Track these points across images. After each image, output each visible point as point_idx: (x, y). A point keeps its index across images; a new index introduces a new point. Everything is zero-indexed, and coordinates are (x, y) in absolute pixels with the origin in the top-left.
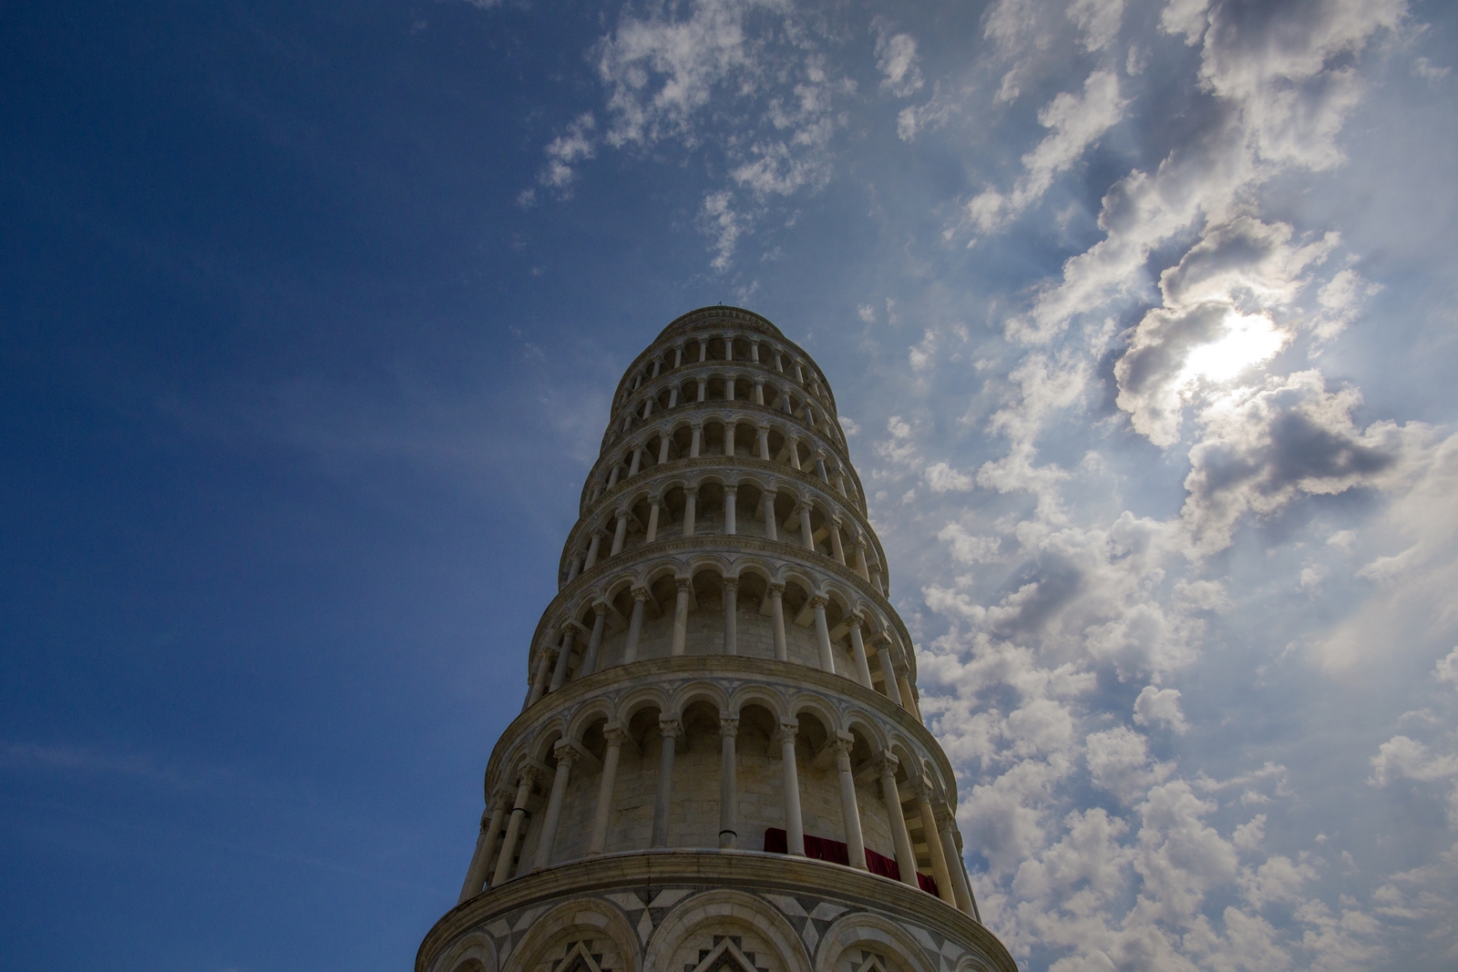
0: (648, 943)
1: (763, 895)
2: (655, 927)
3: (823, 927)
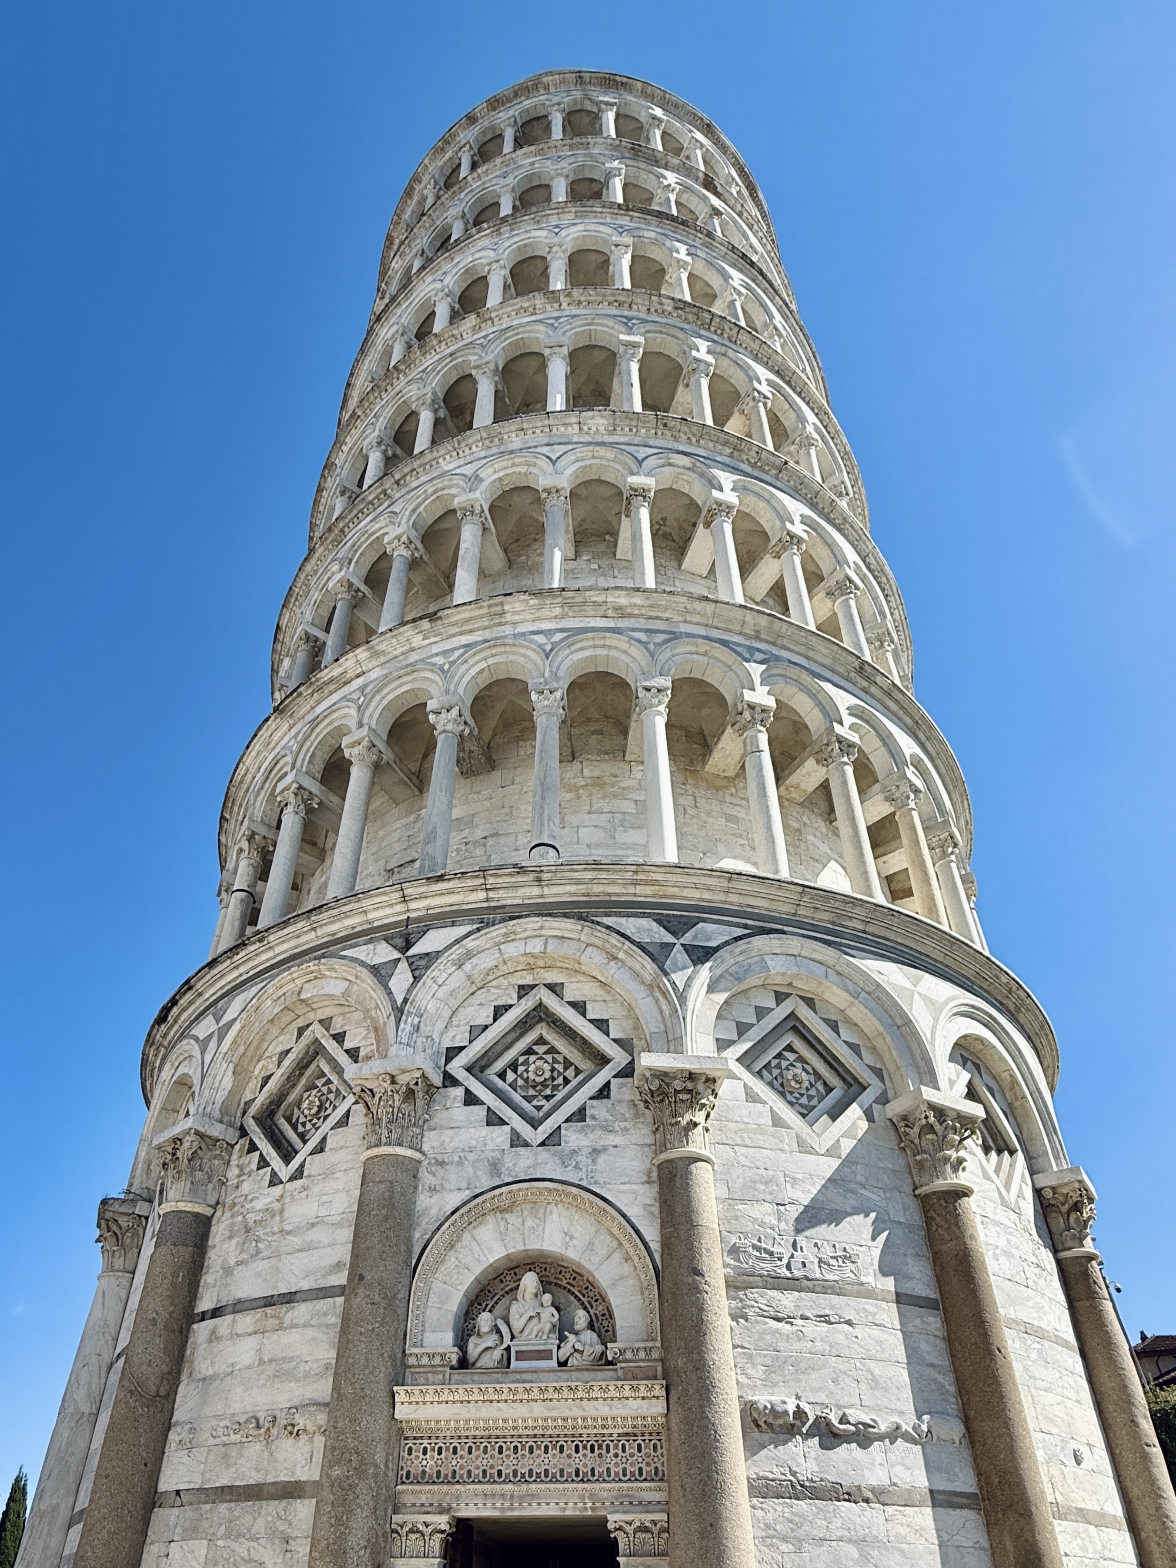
0: (405, 1001)
1: (599, 919)
2: (416, 979)
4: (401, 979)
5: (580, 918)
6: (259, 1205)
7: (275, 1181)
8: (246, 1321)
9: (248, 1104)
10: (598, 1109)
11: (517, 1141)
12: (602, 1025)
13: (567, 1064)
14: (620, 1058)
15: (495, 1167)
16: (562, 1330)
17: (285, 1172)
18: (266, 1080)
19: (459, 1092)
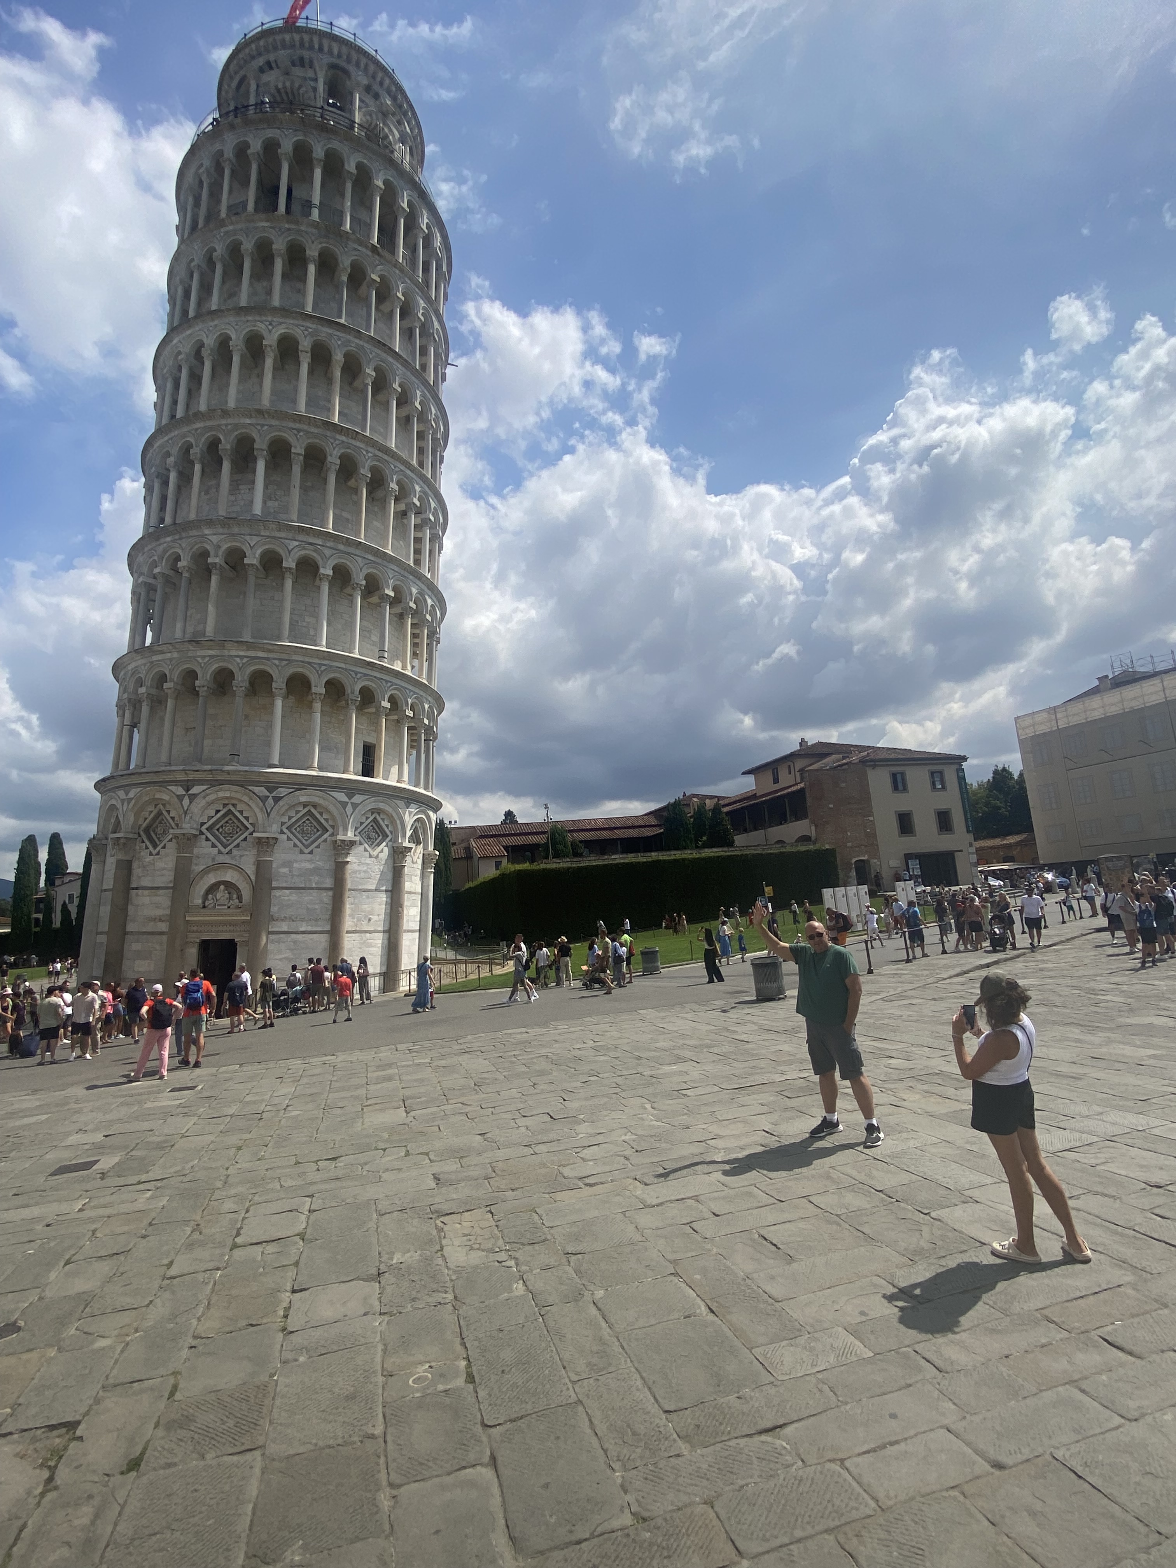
0: (188, 806)
1: (247, 787)
2: (191, 802)
3: (277, 799)
4: (186, 801)
5: (242, 786)
6: (147, 860)
7: (151, 854)
8: (146, 892)
9: (141, 825)
10: (244, 844)
11: (220, 852)
12: (247, 818)
13: (238, 827)
14: (251, 829)
15: (213, 859)
16: (230, 898)
17: (154, 852)
18: (146, 819)
19: (204, 837)
